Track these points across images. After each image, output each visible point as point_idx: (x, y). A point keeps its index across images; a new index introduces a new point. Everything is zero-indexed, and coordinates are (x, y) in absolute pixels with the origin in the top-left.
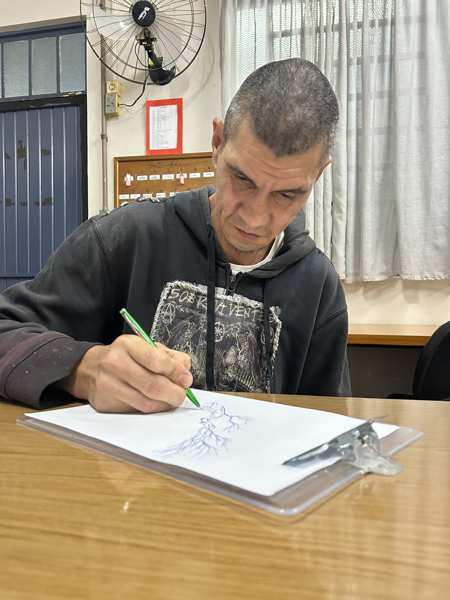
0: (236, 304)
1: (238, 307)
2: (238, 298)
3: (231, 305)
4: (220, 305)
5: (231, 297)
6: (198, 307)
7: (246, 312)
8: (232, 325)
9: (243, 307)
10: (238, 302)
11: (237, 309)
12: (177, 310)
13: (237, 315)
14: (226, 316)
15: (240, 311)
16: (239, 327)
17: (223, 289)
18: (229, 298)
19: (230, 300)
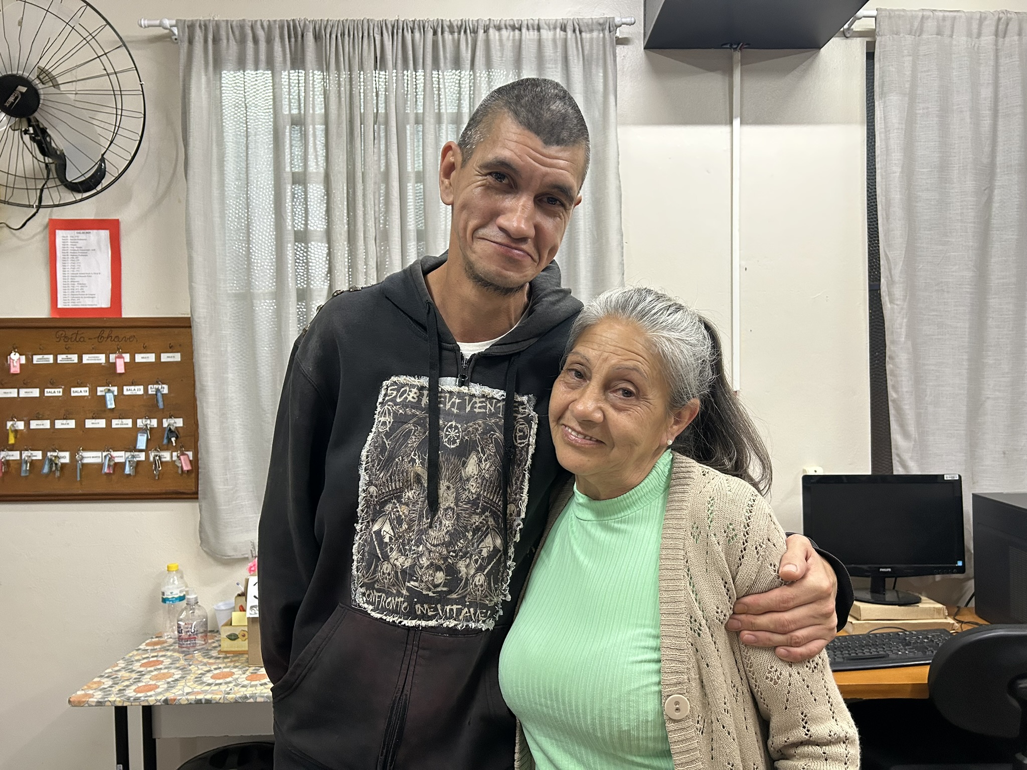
0: (474, 396)
1: (478, 400)
2: (476, 389)
3: (467, 398)
4: (453, 400)
5: (467, 388)
6: (423, 405)
7: (489, 405)
8: (471, 424)
9: (484, 399)
10: (477, 393)
11: (476, 403)
12: (394, 412)
13: (477, 410)
14: (462, 413)
15: (480, 405)
16: (480, 426)
17: (454, 378)
18: (464, 389)
19: (465, 391)
